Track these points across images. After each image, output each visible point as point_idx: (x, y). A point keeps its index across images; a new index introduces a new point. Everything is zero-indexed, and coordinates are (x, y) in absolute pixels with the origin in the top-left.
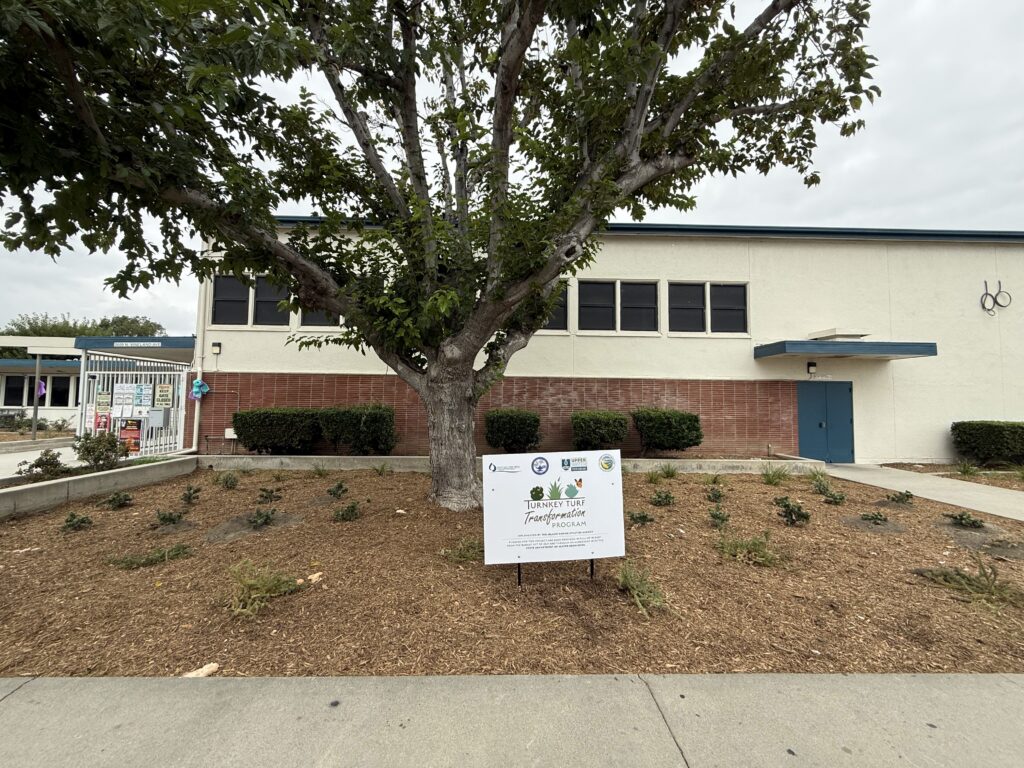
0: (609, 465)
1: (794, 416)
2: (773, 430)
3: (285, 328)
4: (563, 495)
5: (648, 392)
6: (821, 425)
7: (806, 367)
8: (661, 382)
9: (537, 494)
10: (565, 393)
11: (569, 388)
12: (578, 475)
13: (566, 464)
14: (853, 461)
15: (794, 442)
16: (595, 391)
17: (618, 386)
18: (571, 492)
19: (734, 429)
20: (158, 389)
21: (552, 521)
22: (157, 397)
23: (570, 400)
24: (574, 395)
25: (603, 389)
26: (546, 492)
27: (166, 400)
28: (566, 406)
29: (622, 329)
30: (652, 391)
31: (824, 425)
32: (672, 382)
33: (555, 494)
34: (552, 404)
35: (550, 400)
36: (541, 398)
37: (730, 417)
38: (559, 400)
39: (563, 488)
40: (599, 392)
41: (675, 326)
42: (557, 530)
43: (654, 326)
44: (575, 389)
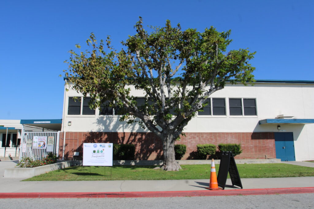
0: (110, 146)
1: (274, 145)
2: (267, 149)
3: (93, 116)
4: (100, 152)
5: (223, 137)
6: (283, 148)
7: (277, 127)
8: (227, 134)
9: (94, 152)
10: (194, 138)
11: (196, 136)
12: (103, 148)
13: (101, 146)
14: (295, 160)
15: (274, 153)
16: (204, 137)
17: (213, 135)
18: (102, 152)
19: (253, 150)
20: (49, 138)
21: (97, 157)
22: (49, 141)
23: (196, 141)
24: (197, 139)
25: (207, 136)
26: (96, 151)
27: (52, 142)
28: (195, 142)
29: (214, 114)
30: (224, 137)
31: (284, 148)
32: (231, 133)
33: (98, 152)
34: (190, 142)
35: (189, 140)
36: (185, 140)
37: (251, 146)
38: (192, 140)
39: (100, 150)
40: (206, 137)
41: (232, 113)
42: (98, 159)
43: (224, 113)
44: (197, 137)
